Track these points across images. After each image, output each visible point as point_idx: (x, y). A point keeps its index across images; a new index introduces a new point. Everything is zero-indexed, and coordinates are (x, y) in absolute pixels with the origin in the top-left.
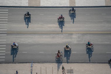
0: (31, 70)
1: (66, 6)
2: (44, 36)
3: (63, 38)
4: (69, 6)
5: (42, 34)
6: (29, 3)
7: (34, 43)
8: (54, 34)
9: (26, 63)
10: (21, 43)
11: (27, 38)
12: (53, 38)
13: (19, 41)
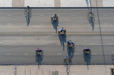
0: (15, 73)
1: (50, 7)
2: (28, 38)
3: (48, 39)
4: (54, 7)
5: (26, 35)
6: (12, 4)
7: (18, 44)
8: (39, 35)
9: (10, 65)
10: (5, 44)
11: (10, 40)
12: (38, 39)
13: (3, 43)
